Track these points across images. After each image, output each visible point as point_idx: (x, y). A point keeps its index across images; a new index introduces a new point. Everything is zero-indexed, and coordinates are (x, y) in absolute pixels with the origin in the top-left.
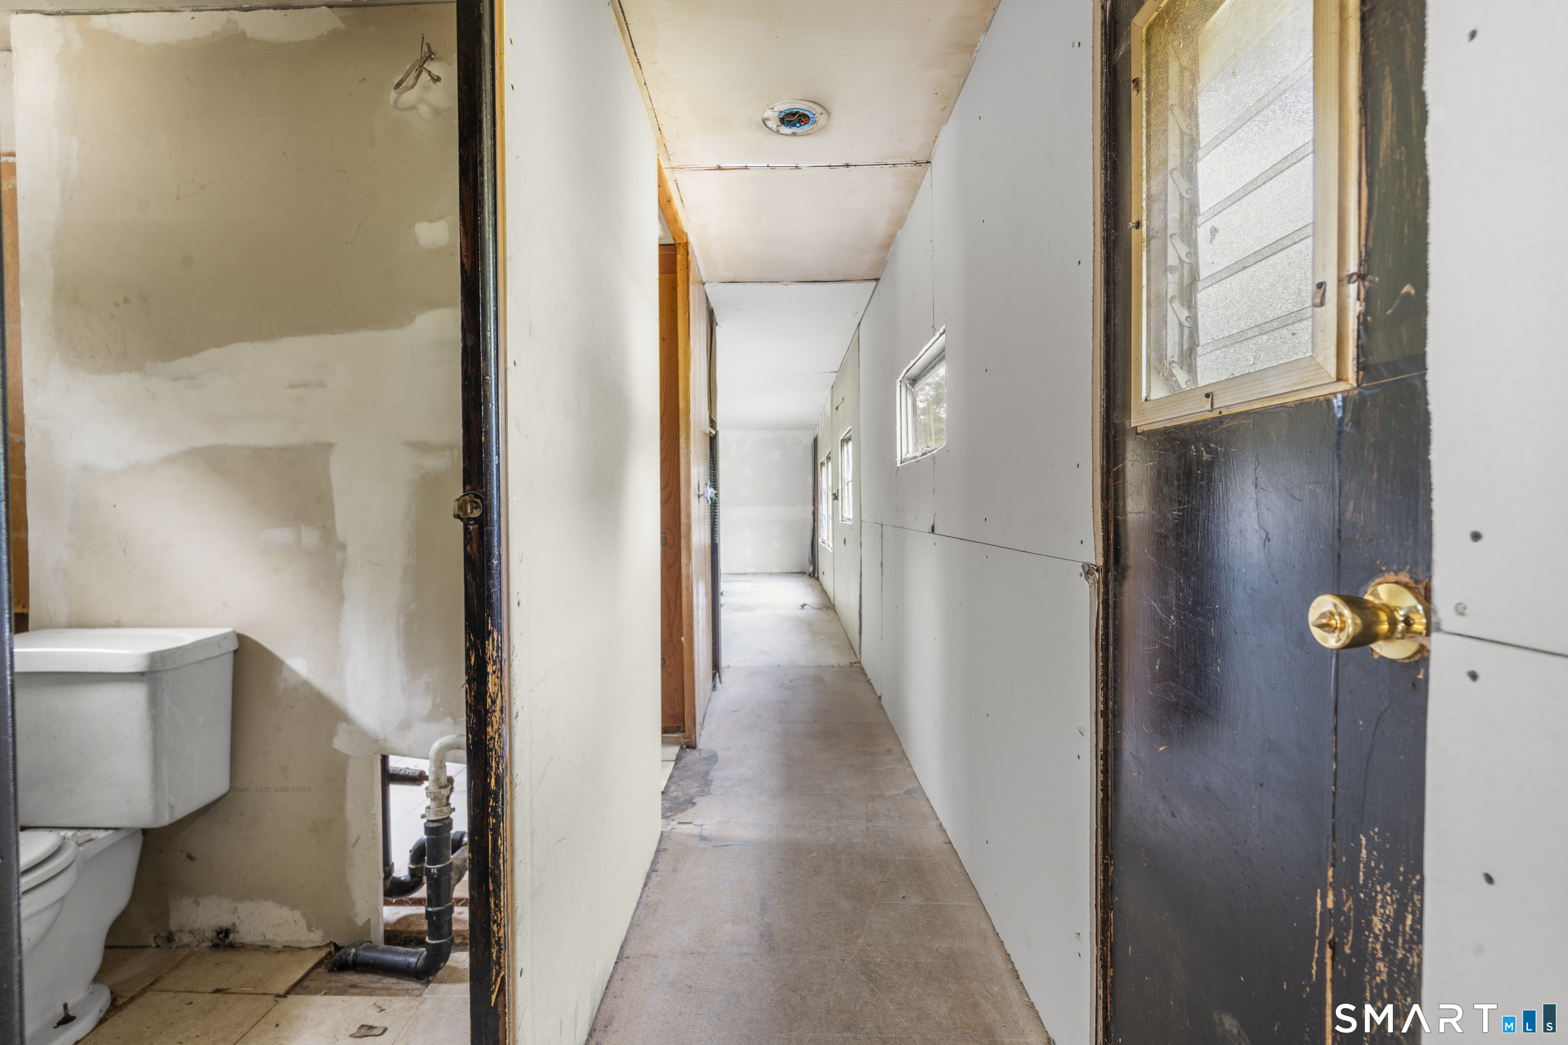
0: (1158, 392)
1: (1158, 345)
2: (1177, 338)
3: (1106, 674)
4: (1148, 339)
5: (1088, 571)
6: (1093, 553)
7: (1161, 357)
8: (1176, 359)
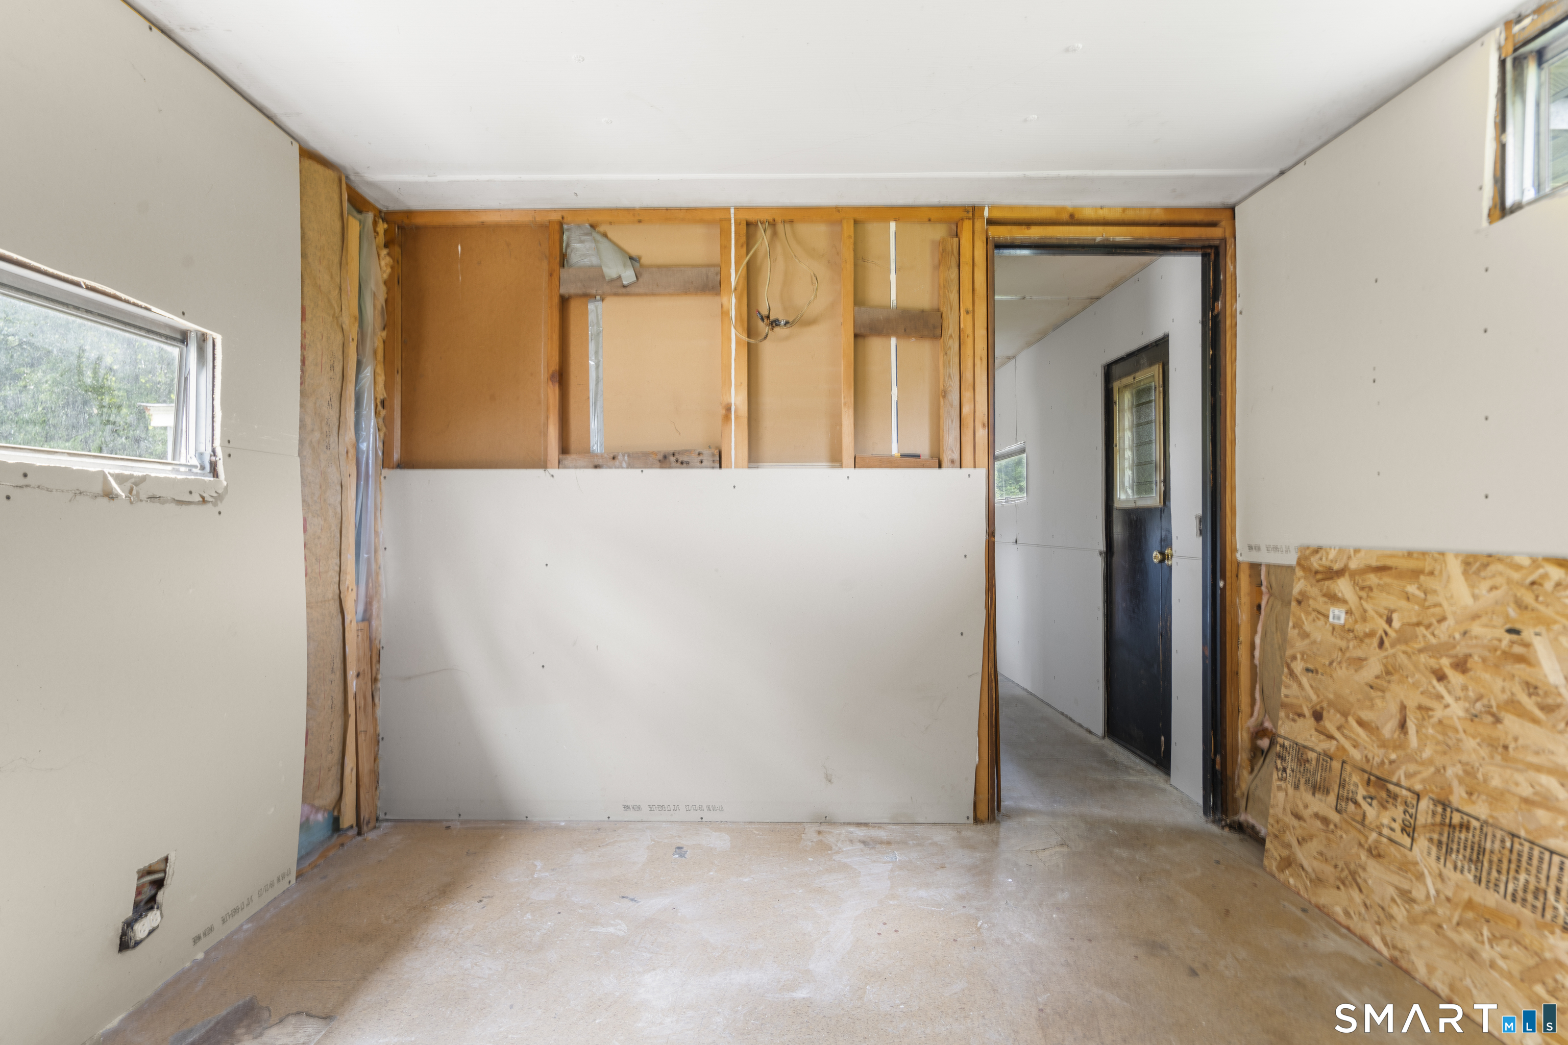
0: (1123, 497)
1: (1123, 483)
2: (1128, 479)
3: (1107, 589)
4: (1119, 481)
5: (1101, 553)
6: (1102, 546)
7: (1124, 486)
8: (1128, 486)
